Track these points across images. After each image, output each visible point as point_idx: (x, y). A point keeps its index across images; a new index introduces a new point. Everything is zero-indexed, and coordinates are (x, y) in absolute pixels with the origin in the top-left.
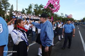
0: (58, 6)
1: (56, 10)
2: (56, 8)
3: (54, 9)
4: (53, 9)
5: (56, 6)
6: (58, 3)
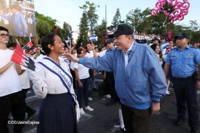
0: (184, 5)
1: (179, 16)
2: (179, 11)
3: (174, 14)
4: (172, 14)
5: (179, 6)
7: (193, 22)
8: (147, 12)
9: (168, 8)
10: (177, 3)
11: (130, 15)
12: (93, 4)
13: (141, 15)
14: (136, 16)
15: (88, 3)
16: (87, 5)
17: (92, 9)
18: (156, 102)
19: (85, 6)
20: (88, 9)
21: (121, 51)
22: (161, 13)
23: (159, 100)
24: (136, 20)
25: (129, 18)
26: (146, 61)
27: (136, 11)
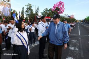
0: (63, 8)
1: (61, 12)
2: (61, 10)
4: (59, 11)
5: (61, 9)
6: (63, 6)
7: (65, 15)
8: (50, 10)
9: (58, 9)
10: (60, 7)
11: (45, 11)
12: (31, 5)
13: (48, 11)
14: (46, 11)
15: (29, 4)
16: (29, 5)
17: (31, 6)
18: (66, 44)
19: (27, 5)
20: (29, 7)
21: (55, 24)
22: (55, 10)
23: (67, 43)
24: (47, 12)
25: (44, 12)
26: (64, 29)
27: (47, 9)
